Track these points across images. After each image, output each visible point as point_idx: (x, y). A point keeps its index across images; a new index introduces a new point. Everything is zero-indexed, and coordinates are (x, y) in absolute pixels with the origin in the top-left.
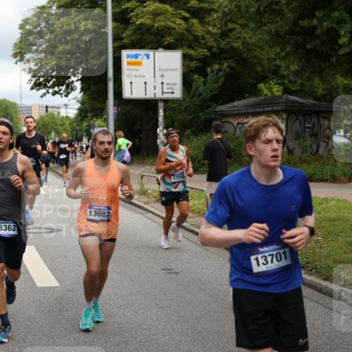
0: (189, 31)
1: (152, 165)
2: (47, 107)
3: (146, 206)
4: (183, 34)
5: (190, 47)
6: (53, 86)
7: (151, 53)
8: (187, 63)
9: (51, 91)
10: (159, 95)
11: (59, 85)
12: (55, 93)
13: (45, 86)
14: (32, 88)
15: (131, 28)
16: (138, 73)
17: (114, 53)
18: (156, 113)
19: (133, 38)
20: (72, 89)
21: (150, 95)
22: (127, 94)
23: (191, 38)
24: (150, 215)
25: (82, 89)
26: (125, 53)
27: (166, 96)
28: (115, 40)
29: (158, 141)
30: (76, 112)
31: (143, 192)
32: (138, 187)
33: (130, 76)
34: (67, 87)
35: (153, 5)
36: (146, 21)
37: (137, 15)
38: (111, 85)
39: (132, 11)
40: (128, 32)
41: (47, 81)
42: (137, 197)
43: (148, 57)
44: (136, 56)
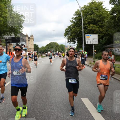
0: (99, 30)
1: (92, 58)
2: (70, 46)
3: (91, 66)
4: (98, 31)
5: (100, 34)
6: (72, 42)
7: (91, 35)
8: (99, 37)
9: (71, 43)
10: (93, 43)
12: (72, 43)
13: (70, 42)
14: (68, 42)
15: (87, 30)
16: (89, 39)
17: (84, 35)
18: (93, 47)
19: (88, 32)
21: (91, 43)
22: (87, 43)
23: (100, 32)
25: (78, 42)
26: (86, 35)
27: (95, 44)
28: (84, 32)
29: (93, 53)
30: (76, 47)
31: (90, 63)
32: (89, 62)
33: (87, 40)
34: (75, 42)
35: (92, 25)
36: (90, 28)
37: (88, 27)
38: (83, 41)
39: (87, 26)
40: (87, 31)
41: (71, 41)
42: (89, 64)
43: (91, 36)
44: (88, 36)
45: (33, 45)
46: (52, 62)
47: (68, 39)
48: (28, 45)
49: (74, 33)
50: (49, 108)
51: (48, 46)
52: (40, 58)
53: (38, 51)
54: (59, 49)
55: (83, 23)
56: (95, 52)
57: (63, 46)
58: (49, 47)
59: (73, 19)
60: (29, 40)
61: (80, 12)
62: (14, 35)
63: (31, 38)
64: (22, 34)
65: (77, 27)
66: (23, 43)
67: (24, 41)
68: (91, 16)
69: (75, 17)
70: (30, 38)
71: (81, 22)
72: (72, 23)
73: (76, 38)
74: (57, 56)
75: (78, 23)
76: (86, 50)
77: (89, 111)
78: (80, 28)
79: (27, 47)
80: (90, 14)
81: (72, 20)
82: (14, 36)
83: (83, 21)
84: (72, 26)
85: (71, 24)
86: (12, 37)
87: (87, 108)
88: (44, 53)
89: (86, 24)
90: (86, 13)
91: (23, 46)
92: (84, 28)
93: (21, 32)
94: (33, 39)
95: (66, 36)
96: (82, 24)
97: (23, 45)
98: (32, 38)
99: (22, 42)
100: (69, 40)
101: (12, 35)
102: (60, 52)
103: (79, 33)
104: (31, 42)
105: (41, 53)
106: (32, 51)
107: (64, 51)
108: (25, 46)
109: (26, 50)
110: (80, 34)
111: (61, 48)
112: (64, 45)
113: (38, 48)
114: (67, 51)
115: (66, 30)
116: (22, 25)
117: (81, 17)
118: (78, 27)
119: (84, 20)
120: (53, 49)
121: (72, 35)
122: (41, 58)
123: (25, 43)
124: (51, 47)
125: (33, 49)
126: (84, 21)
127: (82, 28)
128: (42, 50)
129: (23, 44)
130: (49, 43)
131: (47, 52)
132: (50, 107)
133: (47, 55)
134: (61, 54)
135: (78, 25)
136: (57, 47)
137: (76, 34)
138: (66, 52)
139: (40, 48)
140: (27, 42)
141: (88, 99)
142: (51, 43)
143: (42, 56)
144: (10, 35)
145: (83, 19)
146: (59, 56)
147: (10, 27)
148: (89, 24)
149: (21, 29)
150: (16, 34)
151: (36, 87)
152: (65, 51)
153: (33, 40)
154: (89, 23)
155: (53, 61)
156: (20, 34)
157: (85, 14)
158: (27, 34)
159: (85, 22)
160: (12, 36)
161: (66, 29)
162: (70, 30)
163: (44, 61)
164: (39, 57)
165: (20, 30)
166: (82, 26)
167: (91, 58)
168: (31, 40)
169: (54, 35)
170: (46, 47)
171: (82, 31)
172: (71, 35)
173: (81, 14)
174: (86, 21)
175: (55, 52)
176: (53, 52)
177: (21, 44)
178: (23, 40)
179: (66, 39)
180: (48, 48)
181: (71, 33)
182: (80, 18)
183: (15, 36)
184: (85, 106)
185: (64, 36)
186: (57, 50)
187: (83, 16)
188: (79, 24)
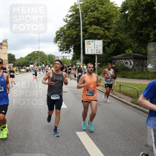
0: (105, 34)
2: (63, 57)
4: (103, 35)
5: (105, 39)
7: (93, 41)
8: (104, 44)
9: (65, 52)
10: (96, 53)
11: (67, 50)
12: (66, 53)
13: (63, 51)
14: (59, 51)
15: (88, 33)
16: (90, 47)
17: (83, 41)
18: (95, 58)
19: (88, 36)
20: (71, 51)
21: (93, 53)
22: (86, 53)
23: (105, 36)
25: (74, 51)
26: (86, 41)
27: (98, 53)
29: (95, 67)
30: (71, 58)
33: (87, 47)
35: (94, 27)
36: (92, 31)
37: (89, 30)
38: (82, 50)
39: (88, 28)
41: (64, 49)
44: (89, 42)
45: (7, 55)
47: (60, 47)
49: (69, 38)
51: (30, 57)
52: (18, 74)
53: (14, 64)
54: (46, 62)
55: (82, 24)
56: (98, 65)
57: (52, 57)
59: (67, 17)
61: (78, 7)
65: (73, 28)
68: (94, 13)
69: (70, 13)
70: (2, 44)
71: (80, 22)
72: (66, 24)
73: (72, 45)
75: (74, 22)
76: (86, 62)
78: (77, 31)
80: (92, 11)
81: (67, 19)
84: (66, 28)
85: (64, 25)
88: (23, 66)
89: (87, 25)
90: (87, 9)
92: (83, 31)
94: (7, 46)
95: (56, 43)
96: (80, 25)
98: (6, 44)
102: (47, 66)
103: (76, 37)
104: (3, 51)
105: (18, 67)
110: (77, 40)
112: (54, 56)
115: (56, 33)
117: (79, 14)
118: (75, 30)
120: (37, 61)
121: (66, 41)
124: (35, 59)
125: (6, 61)
126: (83, 20)
127: (80, 31)
128: (21, 62)
133: (28, 71)
134: (49, 68)
135: (74, 26)
136: (43, 58)
137: (72, 39)
139: (18, 59)
143: (20, 71)
145: (82, 18)
148: (91, 26)
153: (6, 48)
154: (91, 24)
157: (85, 10)
162: (62, 33)
166: (80, 28)
168: (3, 48)
169: (39, 41)
170: (26, 58)
171: (80, 35)
172: (64, 41)
173: (79, 10)
174: (87, 20)
176: (38, 65)
179: (57, 46)
180: (30, 60)
181: (64, 37)
182: (78, 16)
185: (54, 42)
186: (43, 63)
187: (81, 13)
188: (76, 24)
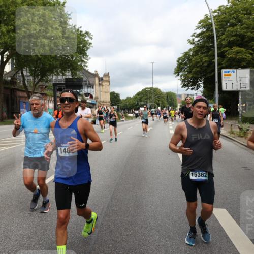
1: (236, 120)
2: (188, 95)
3: (233, 139)
4: (250, 61)
6: (191, 86)
7: (235, 70)
9: (190, 88)
10: (239, 89)
11: (194, 85)
12: (192, 89)
13: (188, 86)
14: (182, 87)
15: (226, 59)
16: (229, 80)
17: (218, 71)
18: (238, 97)
19: (226, 64)
20: (199, 87)
21: (235, 89)
22: (224, 89)
24: (236, 143)
25: (204, 87)
26: (223, 71)
27: (243, 89)
28: (218, 65)
31: (232, 132)
32: (229, 130)
33: (225, 81)
34: (197, 86)
35: (236, 49)
36: (233, 56)
37: (229, 53)
38: (217, 85)
39: (226, 52)
40: (224, 61)
41: (189, 84)
42: (229, 134)
43: (234, 72)
44: (228, 72)
45: (109, 94)
46: (149, 129)
47: (183, 80)
48: (98, 94)
49: (197, 67)
50: (142, 226)
51: (140, 96)
52: (123, 121)
53: (118, 106)
54: (163, 103)
55: (218, 45)
56: (243, 107)
57: (171, 95)
58: (141, 98)
59: (194, 37)
60: (100, 85)
61: (210, 21)
62: (70, 74)
63: (104, 79)
64: (87, 71)
65: (203, 53)
66: (89, 89)
67: (90, 87)
68: (235, 28)
69: (199, 31)
70: (102, 79)
71: (213, 42)
72: (192, 46)
73: (201, 78)
74: (158, 116)
75: (205, 44)
76: (223, 103)
77: (227, 236)
78: (209, 56)
79: (96, 98)
80: (233, 25)
81: (193, 40)
82: (70, 77)
83: (217, 40)
84: (192, 52)
85: (189, 49)
86: (66, 79)
87: (222, 230)
88: (130, 110)
89: (224, 47)
90: (224, 23)
91: (88, 96)
92: (218, 56)
93: (85, 68)
94: (109, 81)
95: (178, 75)
96: (214, 47)
97: (89, 94)
98: (107, 79)
99: (86, 88)
100: (185, 82)
101: (66, 74)
102: (164, 109)
103: (208, 66)
104: (104, 89)
105: (124, 110)
106: (107, 107)
107: (174, 107)
108: (92, 97)
109: (95, 104)
110: (209, 70)
111: (168, 100)
112: (174, 94)
113: (119, 100)
114: (181, 106)
115: (178, 61)
116: (86, 52)
117: (212, 31)
118: (205, 55)
119: (219, 38)
120: (150, 102)
121: (192, 73)
122: (125, 122)
123: (92, 89)
124: (147, 98)
125: (108, 103)
126: (219, 40)
127: (214, 56)
128: (127, 103)
129: (89, 92)
130: (143, 90)
131: (138, 109)
132: (144, 226)
133: (137, 116)
134: (167, 112)
135: (204, 49)
136: (158, 97)
137: (202, 69)
138: (178, 107)
139: (123, 100)
140: (96, 87)
141: (227, 210)
142: (146, 88)
143: (126, 116)
144: (63, 73)
145: (217, 36)
146: (162, 117)
147: (62, 58)
148: (231, 47)
149: (85, 61)
150: (75, 72)
151: (115, 181)
152: (176, 106)
153: (108, 84)
154: (230, 44)
155: (151, 128)
156: (83, 71)
157: (221, 25)
158: (96, 71)
159: (220, 42)
160: (67, 77)
161: (179, 59)
162: (187, 60)
163: (130, 127)
164: (121, 120)
165: (83, 64)
166: (214, 51)
167: (234, 121)
168: (104, 84)
169: (153, 73)
170: (135, 97)
171: (214, 63)
172: (190, 72)
173: (212, 25)
174: (224, 39)
175: (155, 108)
176: (151, 108)
177: (84, 92)
178: (89, 84)
179: (179, 79)
180: (140, 100)
181: (190, 67)
182: (211, 34)
183: (72, 76)
184: (220, 225)
185: (175, 73)
186: (158, 105)
187: (216, 29)
188: (207, 46)
